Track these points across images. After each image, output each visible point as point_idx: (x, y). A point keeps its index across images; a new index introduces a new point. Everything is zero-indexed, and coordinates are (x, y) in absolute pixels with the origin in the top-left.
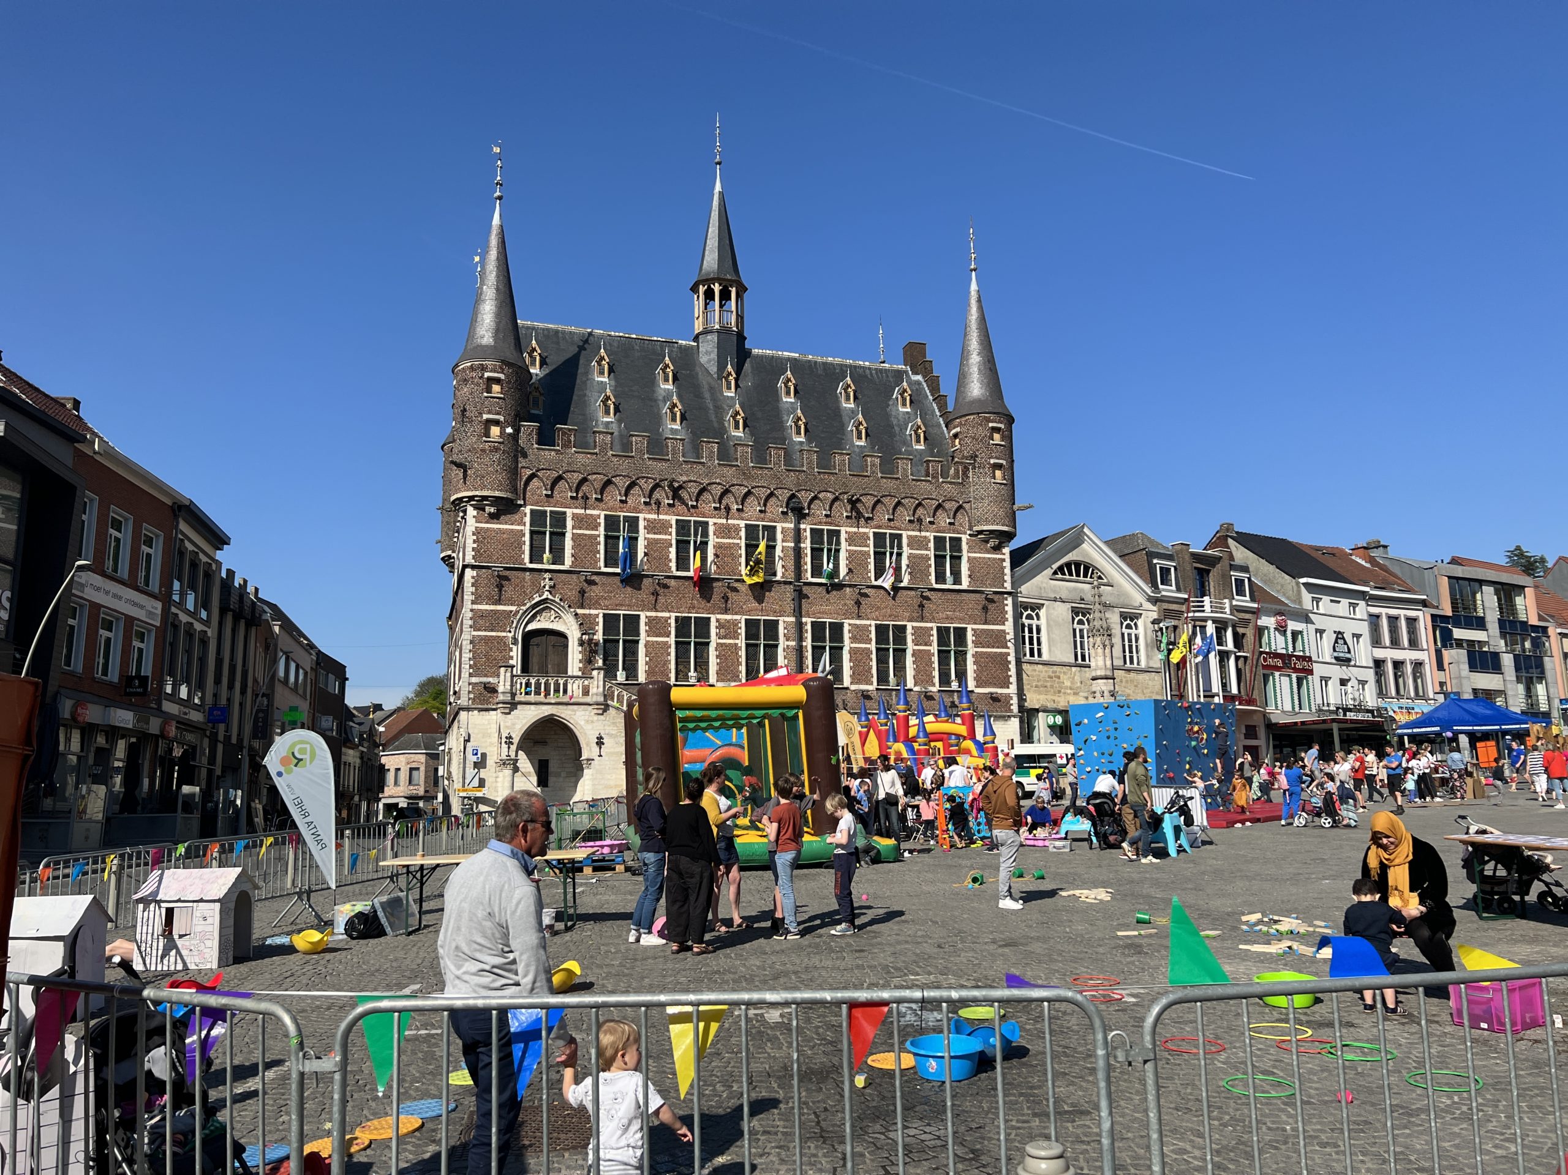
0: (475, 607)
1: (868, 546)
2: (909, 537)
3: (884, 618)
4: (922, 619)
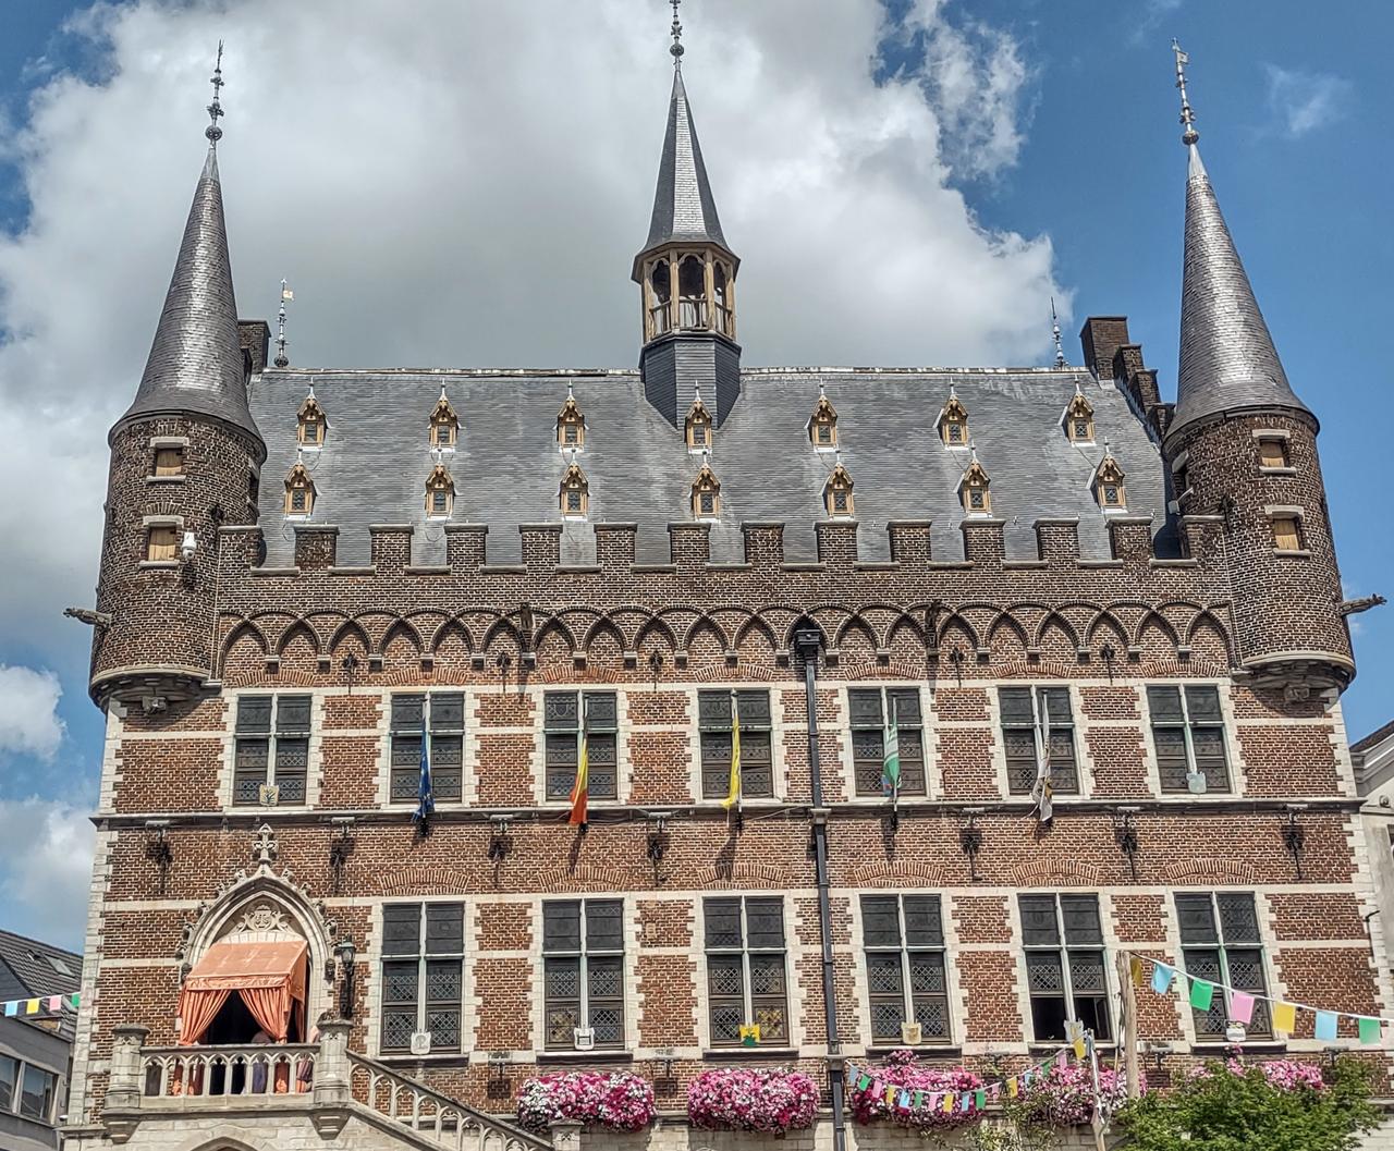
0: (112, 906)
1: (986, 718)
2: (1084, 692)
3: (1039, 878)
4: (1135, 878)
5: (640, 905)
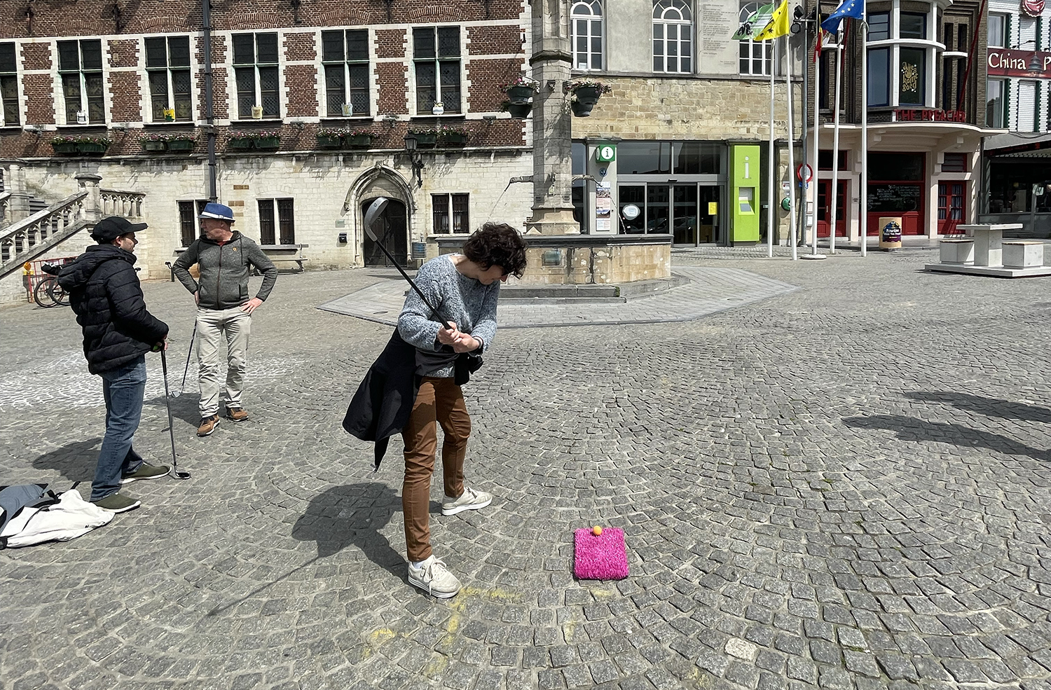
3: (334, 22)
4: (389, 19)
5: (110, 43)
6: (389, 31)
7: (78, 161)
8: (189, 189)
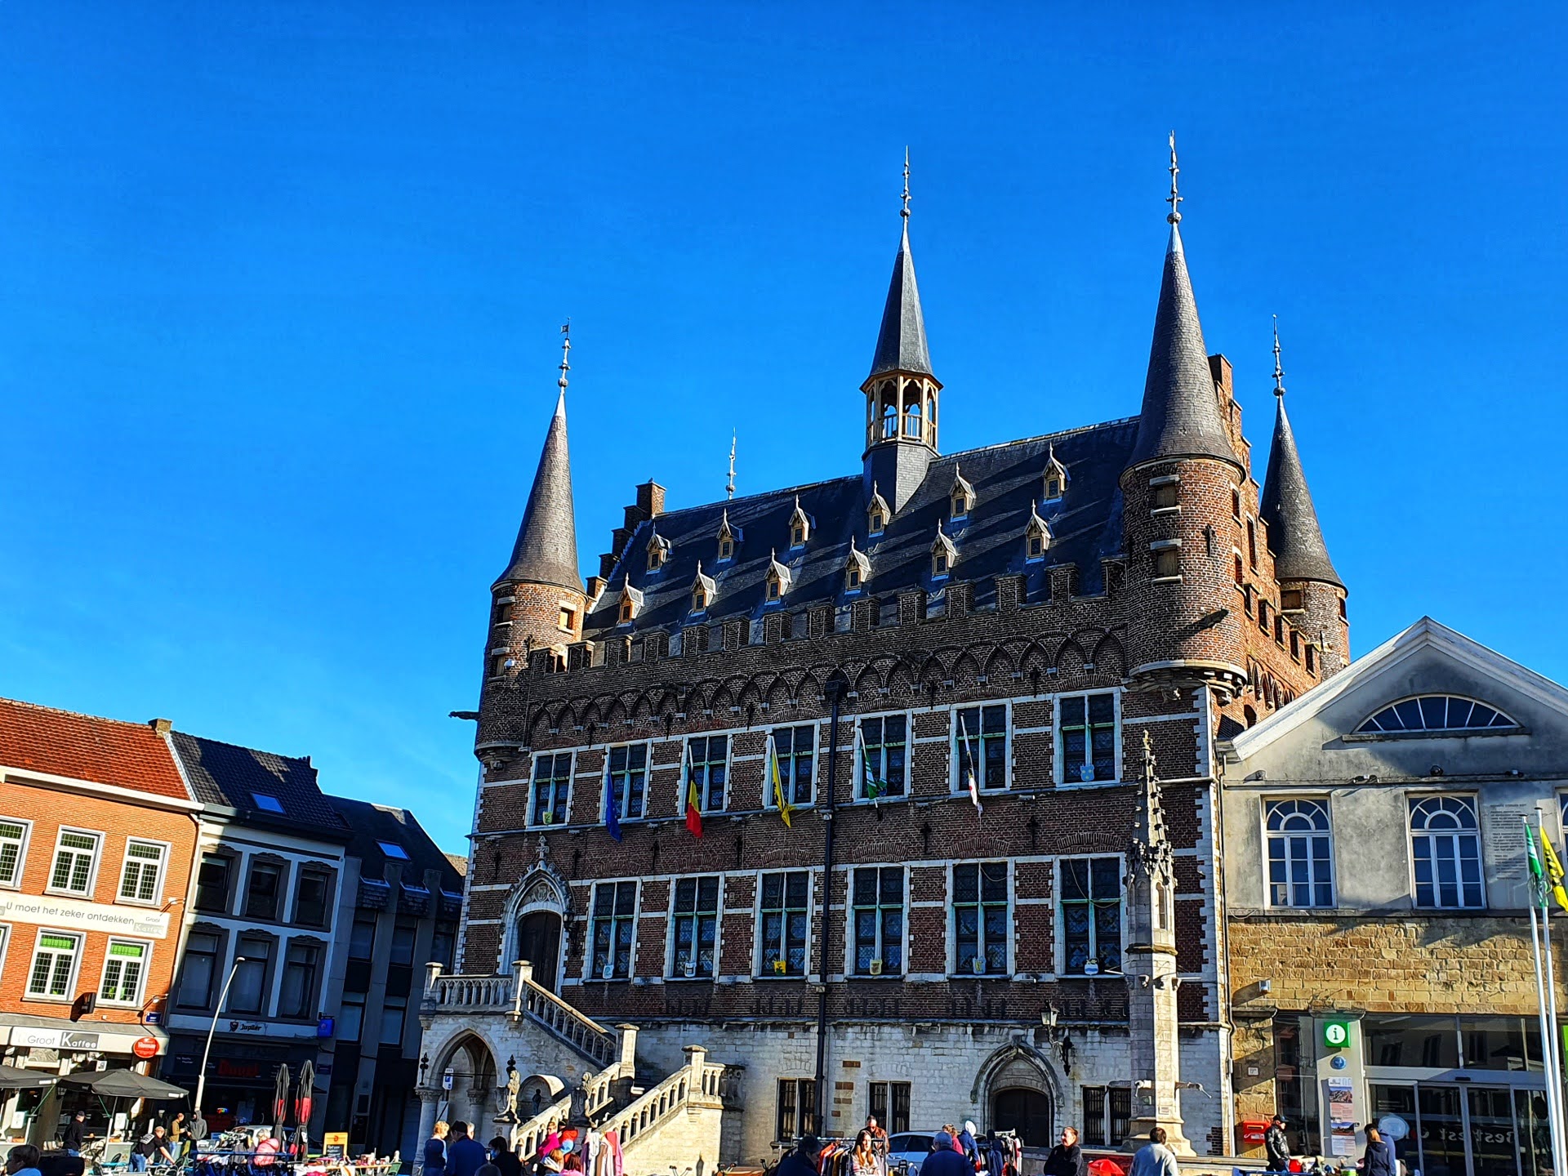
0: (476, 888)
1: (947, 733)
2: (1016, 707)
3: (968, 854)
4: (1034, 849)
5: (727, 880)
6: (1032, 864)
7: (679, 1023)
8: (793, 1063)
